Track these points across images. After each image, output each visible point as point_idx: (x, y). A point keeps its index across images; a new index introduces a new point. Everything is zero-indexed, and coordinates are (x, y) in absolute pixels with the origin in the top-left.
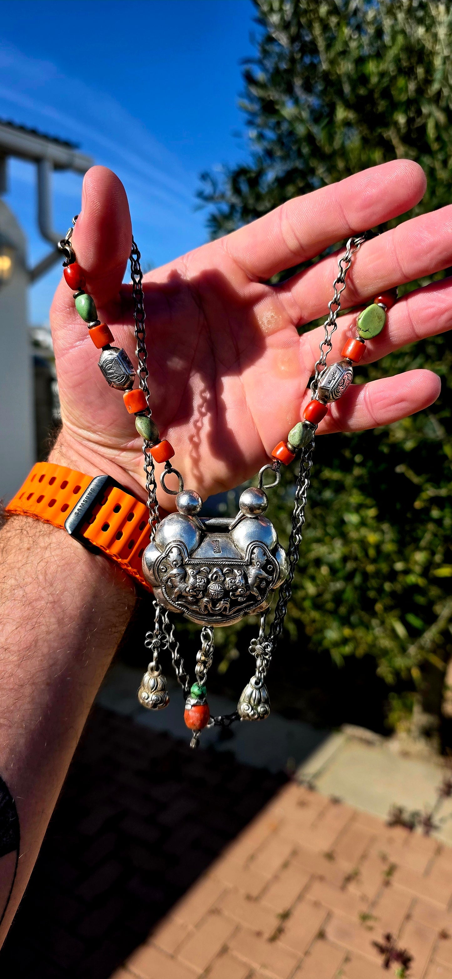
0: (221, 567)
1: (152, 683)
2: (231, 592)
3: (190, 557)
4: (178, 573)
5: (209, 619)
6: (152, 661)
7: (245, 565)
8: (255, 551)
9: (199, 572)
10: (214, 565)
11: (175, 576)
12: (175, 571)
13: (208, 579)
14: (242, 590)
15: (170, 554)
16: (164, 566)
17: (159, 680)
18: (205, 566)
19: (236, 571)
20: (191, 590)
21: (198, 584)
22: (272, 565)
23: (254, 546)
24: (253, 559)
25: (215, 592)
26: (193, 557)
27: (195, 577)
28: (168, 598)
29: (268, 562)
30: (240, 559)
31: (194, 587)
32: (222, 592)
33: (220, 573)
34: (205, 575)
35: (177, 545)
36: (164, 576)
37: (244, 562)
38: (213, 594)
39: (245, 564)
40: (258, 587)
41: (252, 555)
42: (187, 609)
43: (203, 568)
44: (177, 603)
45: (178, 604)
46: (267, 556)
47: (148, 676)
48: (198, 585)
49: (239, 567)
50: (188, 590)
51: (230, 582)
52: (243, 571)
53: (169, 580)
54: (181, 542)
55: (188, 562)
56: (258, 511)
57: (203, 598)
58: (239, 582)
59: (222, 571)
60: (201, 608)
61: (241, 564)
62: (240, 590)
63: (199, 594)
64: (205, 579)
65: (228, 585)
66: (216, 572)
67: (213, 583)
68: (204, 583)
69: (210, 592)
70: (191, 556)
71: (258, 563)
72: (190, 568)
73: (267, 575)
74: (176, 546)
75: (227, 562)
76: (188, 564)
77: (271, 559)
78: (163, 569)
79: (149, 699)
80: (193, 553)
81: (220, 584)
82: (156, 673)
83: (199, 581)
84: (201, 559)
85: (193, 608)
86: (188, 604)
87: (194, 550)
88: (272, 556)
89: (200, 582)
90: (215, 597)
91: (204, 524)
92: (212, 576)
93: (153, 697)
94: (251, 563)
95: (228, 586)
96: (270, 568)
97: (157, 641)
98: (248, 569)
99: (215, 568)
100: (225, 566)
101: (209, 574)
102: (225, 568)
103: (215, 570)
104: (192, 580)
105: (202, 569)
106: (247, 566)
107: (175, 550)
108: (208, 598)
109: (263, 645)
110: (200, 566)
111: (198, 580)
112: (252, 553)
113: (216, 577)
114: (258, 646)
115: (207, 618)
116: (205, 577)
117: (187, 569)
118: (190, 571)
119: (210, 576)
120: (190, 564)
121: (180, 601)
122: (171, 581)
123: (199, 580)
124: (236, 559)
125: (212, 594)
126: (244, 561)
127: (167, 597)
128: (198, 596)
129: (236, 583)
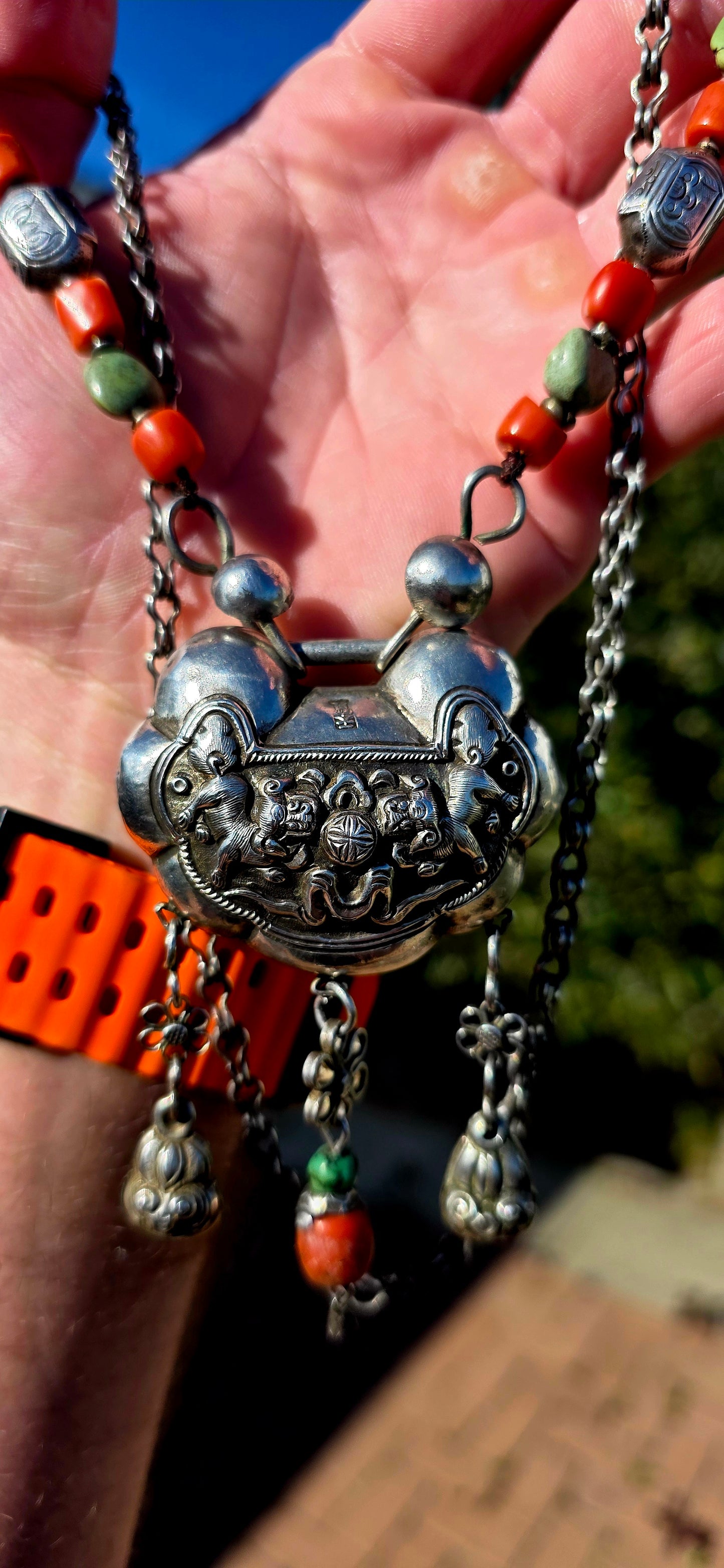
0: (362, 769)
1: (165, 1157)
2: (395, 846)
3: (260, 742)
4: (225, 792)
5: (332, 943)
6: (163, 1093)
7: (432, 760)
8: (461, 717)
9: (292, 786)
10: (338, 764)
11: (216, 803)
12: (215, 787)
13: (321, 805)
14: (428, 835)
15: (197, 736)
16: (182, 777)
17: (189, 1149)
18: (310, 767)
19: (407, 780)
20: (268, 841)
21: (288, 818)
22: (517, 761)
23: (454, 703)
24: (458, 742)
25: (344, 842)
26: (272, 742)
27: (279, 797)
28: (198, 880)
29: (506, 751)
30: (416, 745)
31: (276, 830)
32: (369, 840)
33: (358, 785)
34: (313, 792)
35: (219, 705)
36: (184, 808)
37: (430, 752)
38: (342, 847)
39: (433, 757)
40: (478, 827)
41: (455, 731)
42: (261, 912)
43: (305, 773)
44: (226, 893)
45: (231, 899)
46: (499, 732)
47: (153, 1141)
48: (291, 820)
49: (415, 767)
50: (261, 839)
51: (392, 808)
52: (428, 780)
53: (200, 820)
54: (231, 698)
55: (254, 755)
56: (462, 608)
57: (305, 867)
58: (419, 808)
59: (364, 780)
60: (303, 906)
61: (422, 758)
62: (422, 835)
63: (296, 852)
64: (312, 803)
65: (384, 821)
66: (346, 785)
67: (339, 814)
68: (310, 812)
69: (329, 842)
70: (263, 740)
71: (473, 752)
72: (263, 777)
73: (504, 792)
74: (218, 708)
75: (377, 754)
76: (256, 764)
77: (510, 743)
78: (177, 783)
79: (161, 1210)
80: (271, 731)
81: (362, 817)
82: (180, 1129)
83: (294, 809)
84: (297, 748)
85: (277, 908)
86: (263, 895)
87: (271, 723)
88: (513, 735)
89: (298, 811)
90: (346, 859)
91: (302, 654)
92: (333, 797)
93: (171, 1202)
94: (451, 756)
95: (387, 824)
96: (510, 768)
97: (177, 1027)
98: (444, 775)
99: (341, 773)
100: (371, 765)
101: (323, 789)
102: (372, 773)
103: (340, 777)
104: (269, 812)
105: (300, 777)
106: (441, 762)
107: (214, 725)
108: (324, 865)
109: (499, 1022)
110: (295, 768)
111: (289, 807)
112: (454, 724)
113: (347, 799)
114: (485, 1027)
115: (325, 940)
116: (312, 797)
117: (254, 780)
118: (262, 785)
119: (326, 797)
120: (263, 763)
121: (239, 887)
122: (207, 818)
123: (293, 806)
124: (404, 744)
125: (338, 845)
126: (431, 749)
127: (195, 877)
128: (290, 858)
129: (411, 811)
